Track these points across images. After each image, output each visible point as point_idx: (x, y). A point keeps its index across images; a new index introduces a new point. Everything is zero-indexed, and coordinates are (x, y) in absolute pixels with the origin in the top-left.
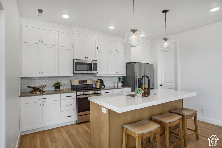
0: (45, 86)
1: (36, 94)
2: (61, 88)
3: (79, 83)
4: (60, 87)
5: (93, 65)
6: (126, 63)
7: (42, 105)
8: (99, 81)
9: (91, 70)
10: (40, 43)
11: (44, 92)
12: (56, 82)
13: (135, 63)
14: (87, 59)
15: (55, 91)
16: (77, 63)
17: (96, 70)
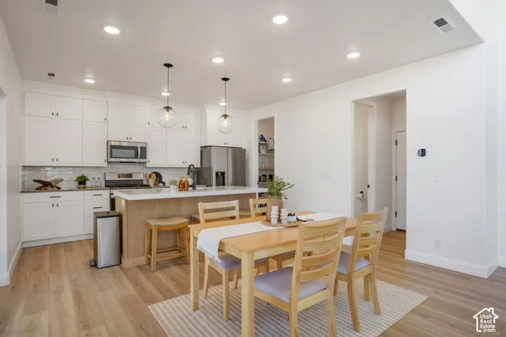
0: (61, 180)
1: (46, 190)
2: (88, 184)
3: (119, 177)
4: (87, 182)
5: (139, 150)
6: (201, 147)
7: (55, 206)
8: (154, 174)
9: (136, 157)
10: (54, 116)
11: (59, 188)
12: (80, 175)
13: (211, 146)
14: (131, 141)
15: (79, 188)
16: (113, 147)
17: (145, 158)
